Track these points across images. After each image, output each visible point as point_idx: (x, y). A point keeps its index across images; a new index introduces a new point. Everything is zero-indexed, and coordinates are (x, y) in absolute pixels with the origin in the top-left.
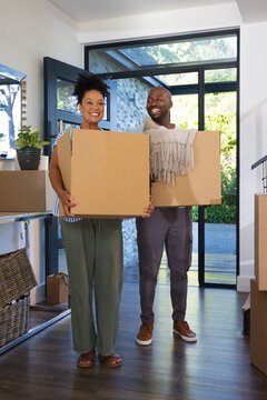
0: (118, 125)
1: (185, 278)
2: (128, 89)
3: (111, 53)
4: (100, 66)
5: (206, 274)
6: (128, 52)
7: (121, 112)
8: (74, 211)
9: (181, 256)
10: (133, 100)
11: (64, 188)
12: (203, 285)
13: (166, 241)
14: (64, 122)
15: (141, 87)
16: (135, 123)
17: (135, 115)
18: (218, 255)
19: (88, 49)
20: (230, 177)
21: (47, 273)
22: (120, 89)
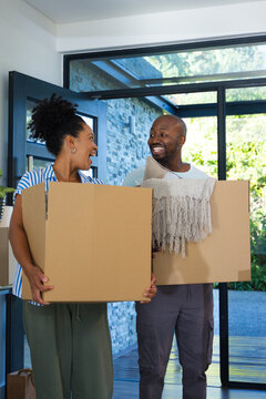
0: (109, 160)
1: (203, 379)
2: (121, 111)
3: (100, 64)
4: (85, 81)
5: (231, 368)
6: (122, 62)
7: (113, 141)
8: (49, 298)
9: (198, 349)
10: (129, 125)
11: (33, 262)
12: (227, 385)
13: (176, 327)
14: (35, 157)
15: (139, 107)
16: (130, 156)
17: (131, 145)
18: (247, 338)
19: (69, 59)
20: (260, 227)
21: (8, 370)
22: (111, 110)
